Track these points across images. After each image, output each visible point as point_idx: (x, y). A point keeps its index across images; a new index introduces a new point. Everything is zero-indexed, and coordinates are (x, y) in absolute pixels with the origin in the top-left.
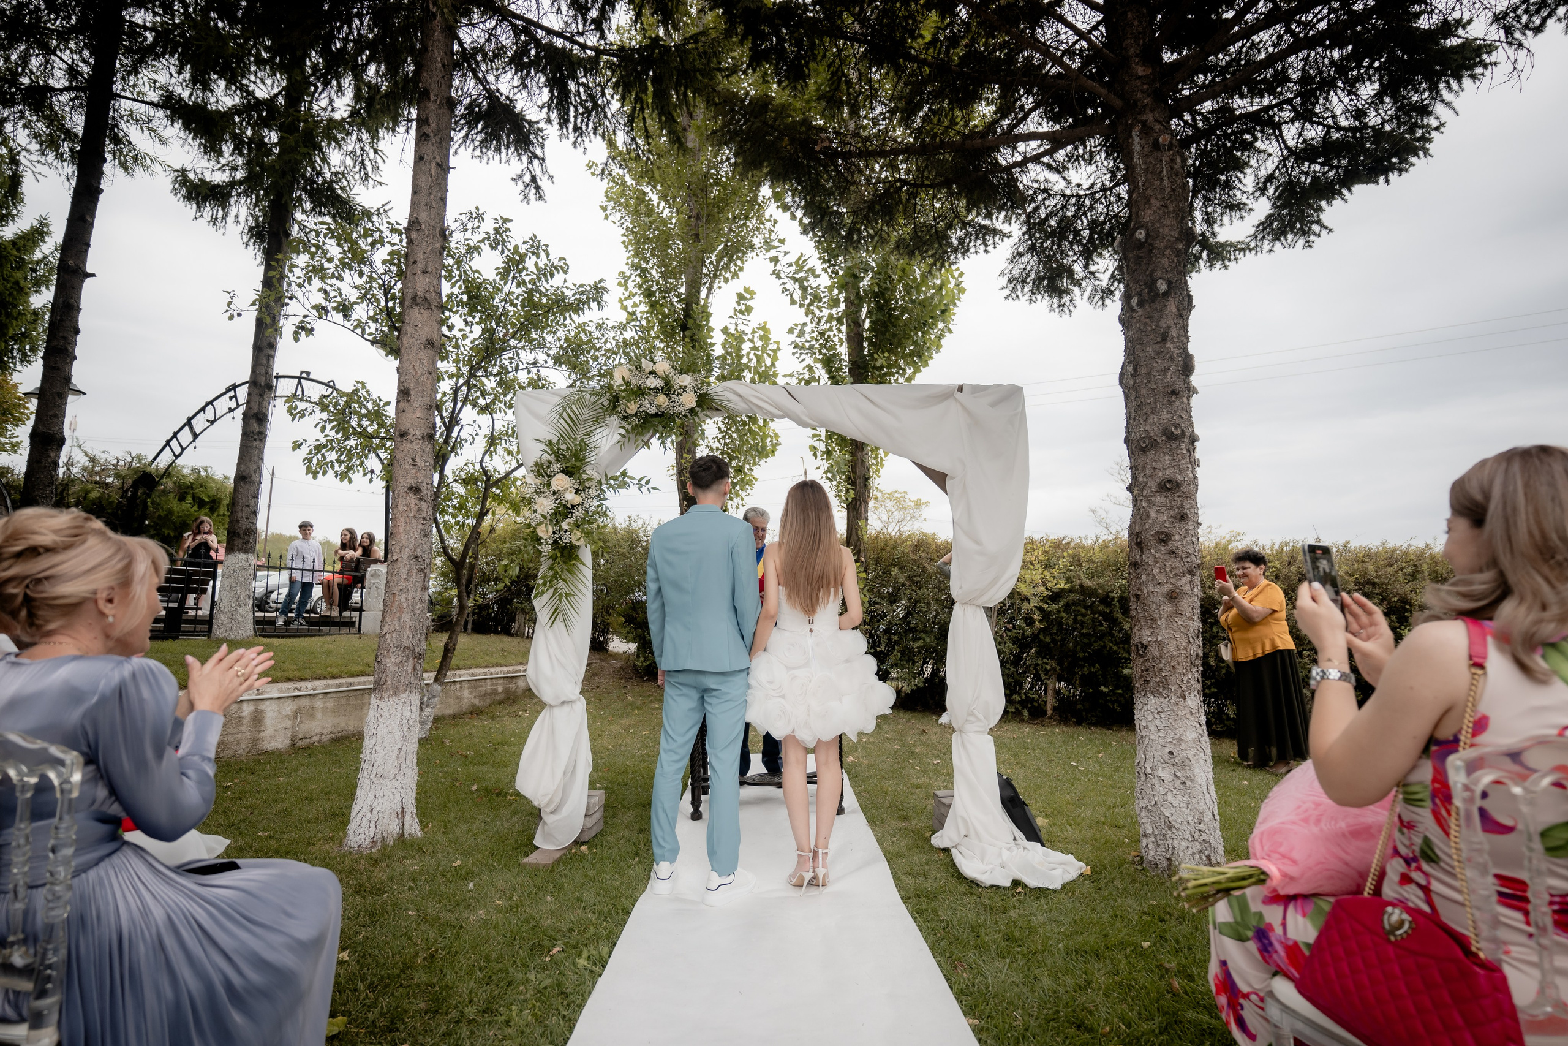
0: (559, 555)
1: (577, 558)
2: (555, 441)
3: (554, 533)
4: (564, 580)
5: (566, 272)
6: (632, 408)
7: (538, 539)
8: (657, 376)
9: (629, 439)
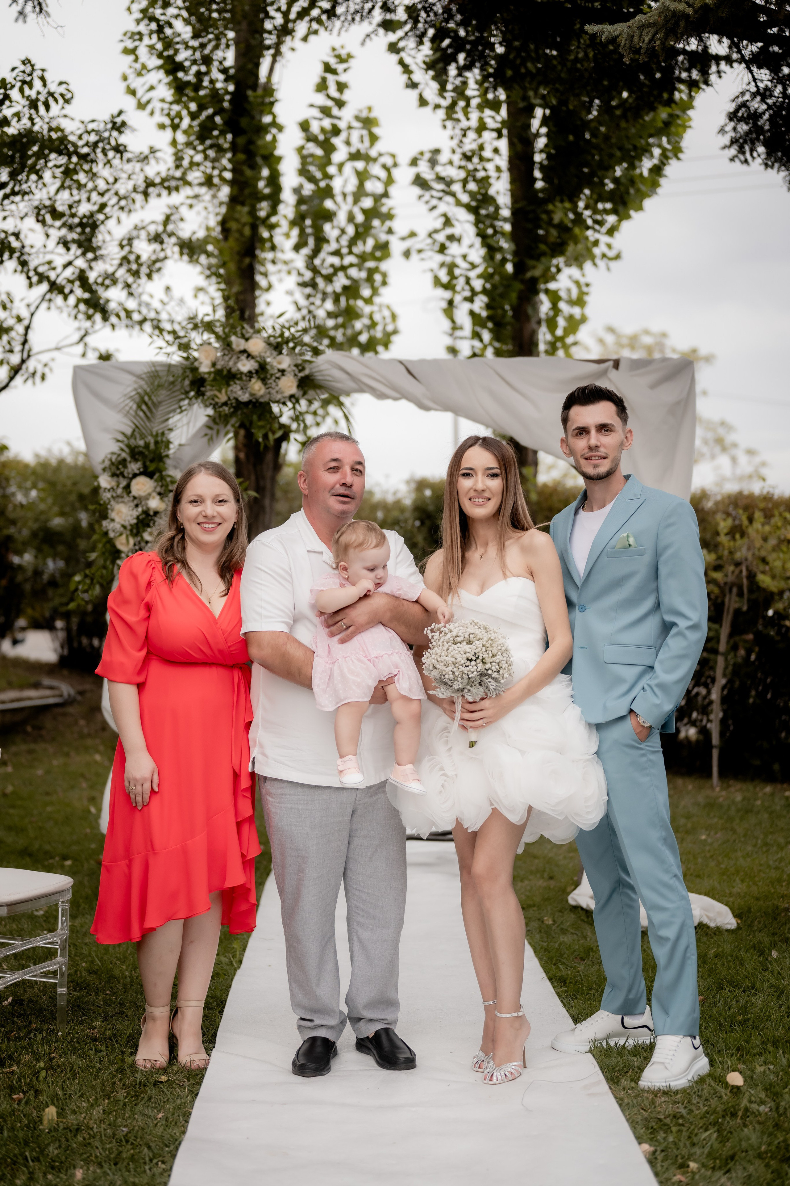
2: (129, 432)
3: (135, 545)
6: (223, 398)
7: (116, 553)
8: (249, 356)
9: (218, 432)
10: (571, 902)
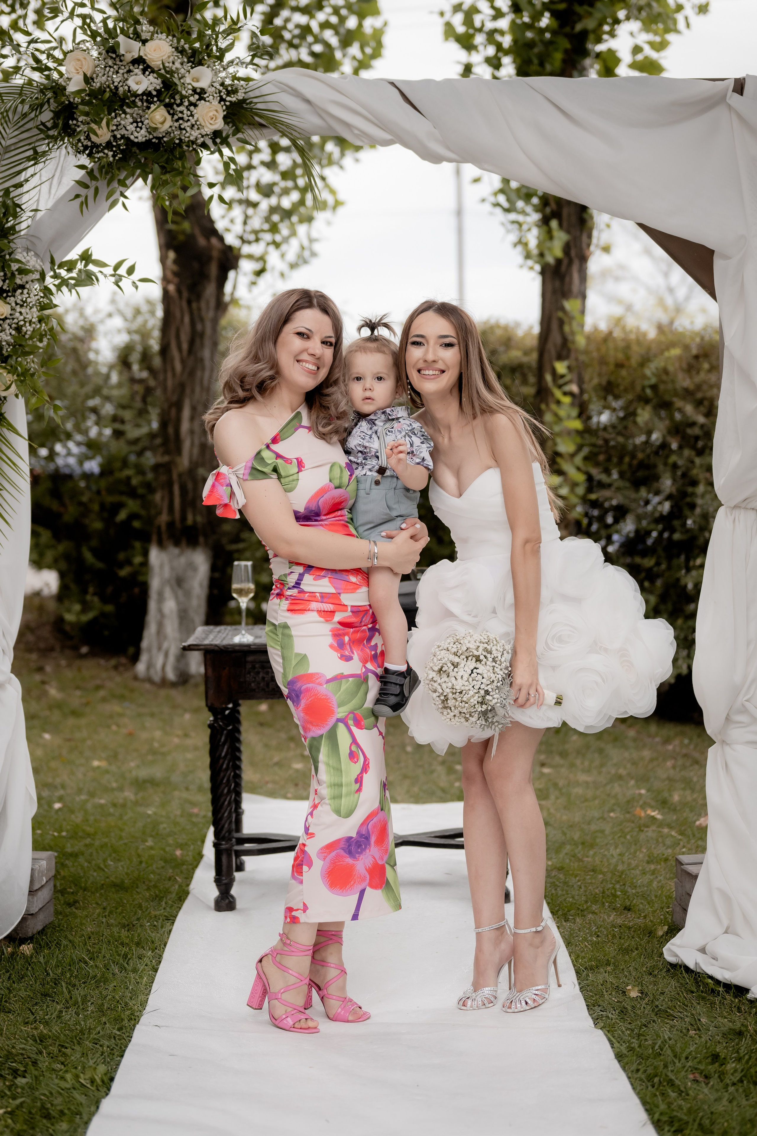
6: (102, 134)
8: (147, 68)
9: (97, 190)
10: (669, 957)
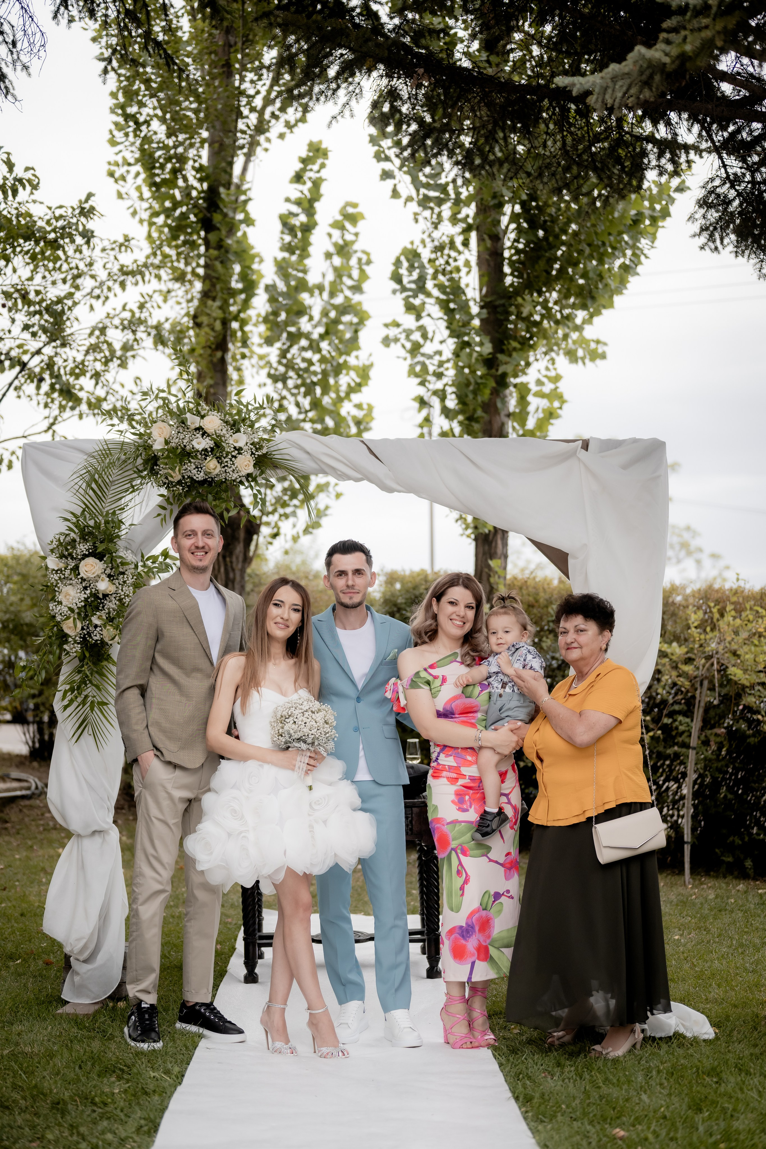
0: (87, 655)
1: (108, 658)
2: (78, 511)
3: (83, 629)
4: (98, 687)
5: (35, 187)
6: (177, 477)
7: (63, 637)
8: (204, 434)
